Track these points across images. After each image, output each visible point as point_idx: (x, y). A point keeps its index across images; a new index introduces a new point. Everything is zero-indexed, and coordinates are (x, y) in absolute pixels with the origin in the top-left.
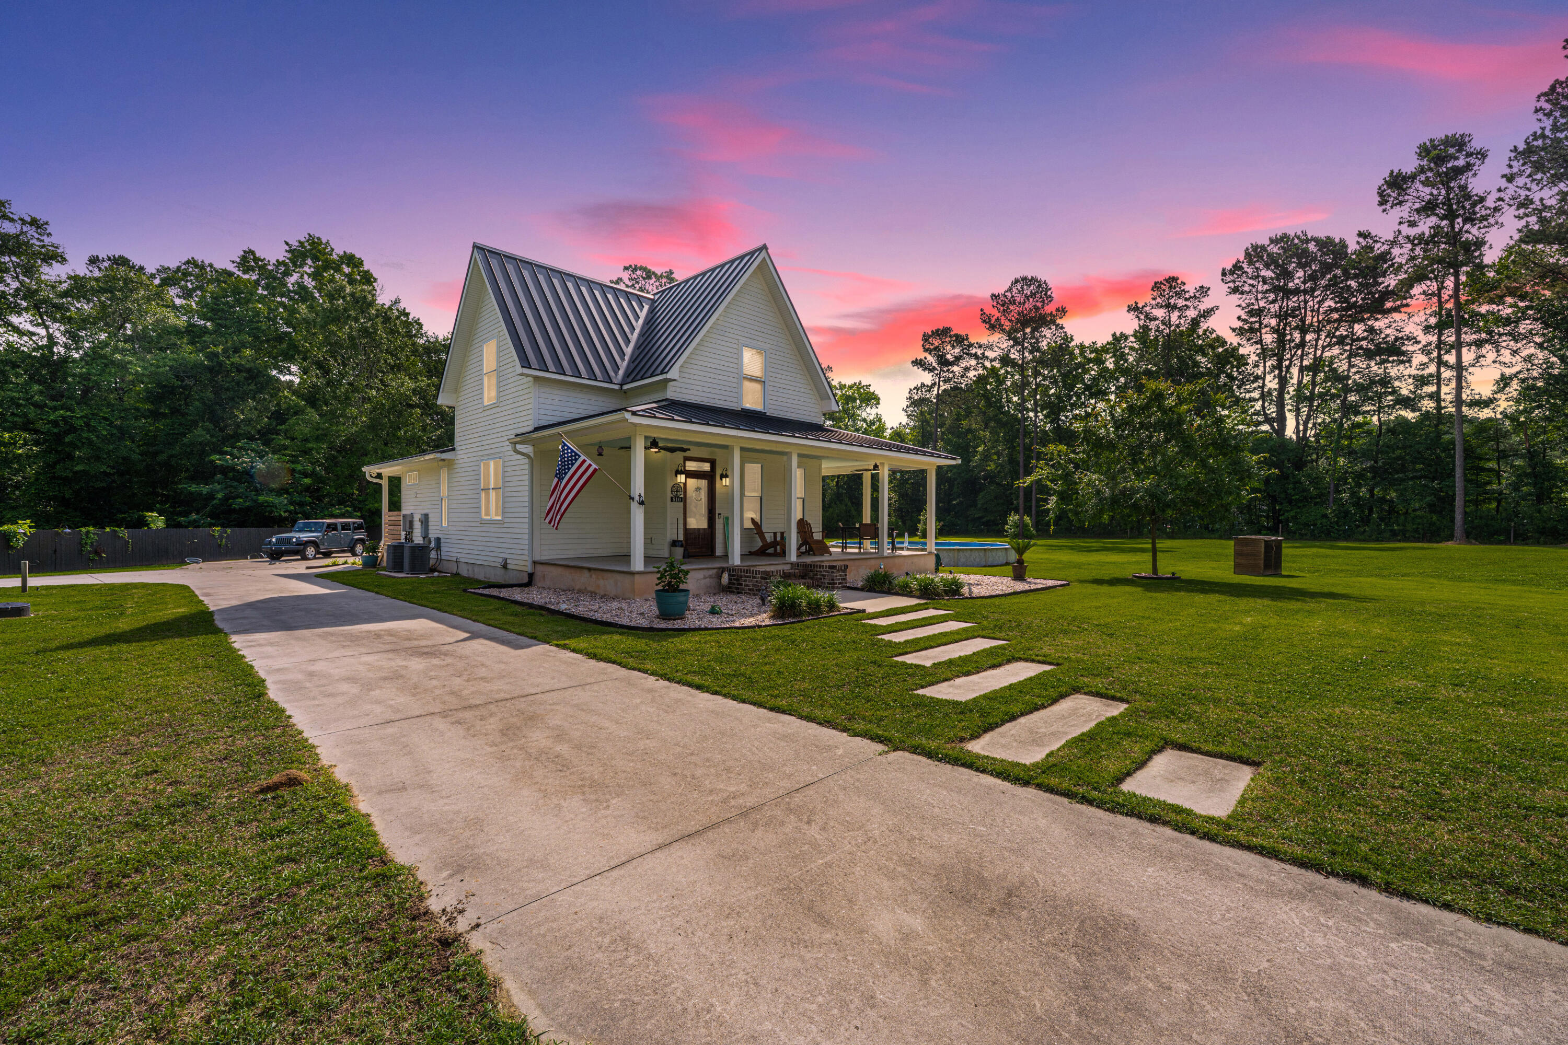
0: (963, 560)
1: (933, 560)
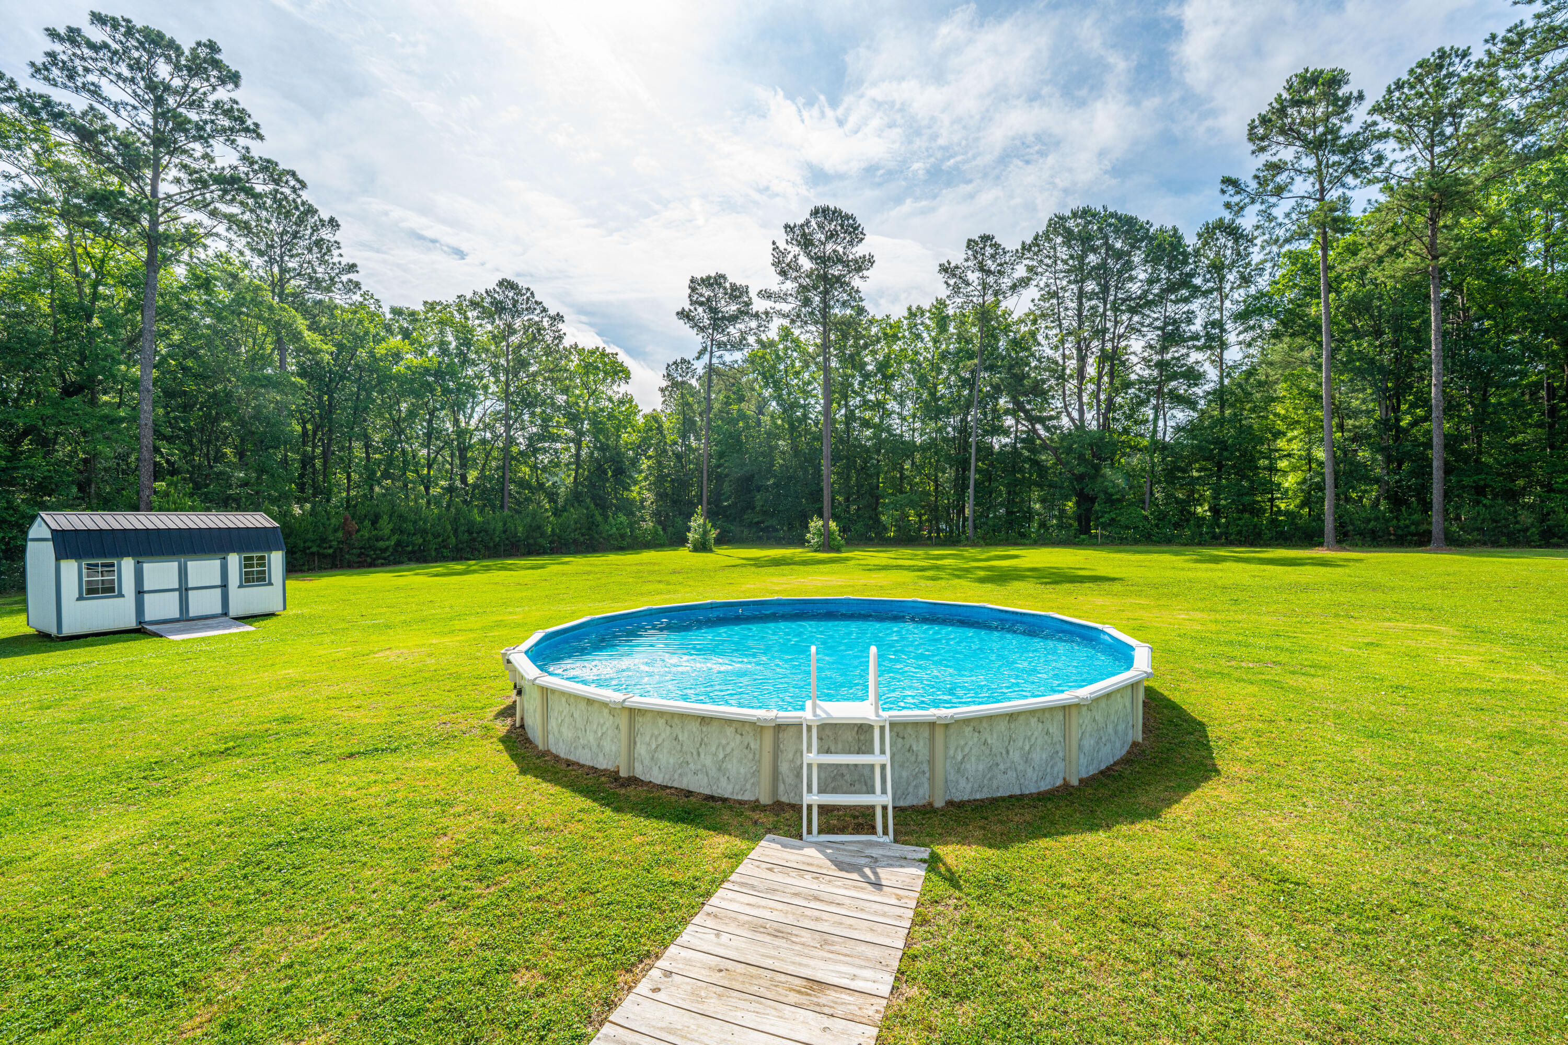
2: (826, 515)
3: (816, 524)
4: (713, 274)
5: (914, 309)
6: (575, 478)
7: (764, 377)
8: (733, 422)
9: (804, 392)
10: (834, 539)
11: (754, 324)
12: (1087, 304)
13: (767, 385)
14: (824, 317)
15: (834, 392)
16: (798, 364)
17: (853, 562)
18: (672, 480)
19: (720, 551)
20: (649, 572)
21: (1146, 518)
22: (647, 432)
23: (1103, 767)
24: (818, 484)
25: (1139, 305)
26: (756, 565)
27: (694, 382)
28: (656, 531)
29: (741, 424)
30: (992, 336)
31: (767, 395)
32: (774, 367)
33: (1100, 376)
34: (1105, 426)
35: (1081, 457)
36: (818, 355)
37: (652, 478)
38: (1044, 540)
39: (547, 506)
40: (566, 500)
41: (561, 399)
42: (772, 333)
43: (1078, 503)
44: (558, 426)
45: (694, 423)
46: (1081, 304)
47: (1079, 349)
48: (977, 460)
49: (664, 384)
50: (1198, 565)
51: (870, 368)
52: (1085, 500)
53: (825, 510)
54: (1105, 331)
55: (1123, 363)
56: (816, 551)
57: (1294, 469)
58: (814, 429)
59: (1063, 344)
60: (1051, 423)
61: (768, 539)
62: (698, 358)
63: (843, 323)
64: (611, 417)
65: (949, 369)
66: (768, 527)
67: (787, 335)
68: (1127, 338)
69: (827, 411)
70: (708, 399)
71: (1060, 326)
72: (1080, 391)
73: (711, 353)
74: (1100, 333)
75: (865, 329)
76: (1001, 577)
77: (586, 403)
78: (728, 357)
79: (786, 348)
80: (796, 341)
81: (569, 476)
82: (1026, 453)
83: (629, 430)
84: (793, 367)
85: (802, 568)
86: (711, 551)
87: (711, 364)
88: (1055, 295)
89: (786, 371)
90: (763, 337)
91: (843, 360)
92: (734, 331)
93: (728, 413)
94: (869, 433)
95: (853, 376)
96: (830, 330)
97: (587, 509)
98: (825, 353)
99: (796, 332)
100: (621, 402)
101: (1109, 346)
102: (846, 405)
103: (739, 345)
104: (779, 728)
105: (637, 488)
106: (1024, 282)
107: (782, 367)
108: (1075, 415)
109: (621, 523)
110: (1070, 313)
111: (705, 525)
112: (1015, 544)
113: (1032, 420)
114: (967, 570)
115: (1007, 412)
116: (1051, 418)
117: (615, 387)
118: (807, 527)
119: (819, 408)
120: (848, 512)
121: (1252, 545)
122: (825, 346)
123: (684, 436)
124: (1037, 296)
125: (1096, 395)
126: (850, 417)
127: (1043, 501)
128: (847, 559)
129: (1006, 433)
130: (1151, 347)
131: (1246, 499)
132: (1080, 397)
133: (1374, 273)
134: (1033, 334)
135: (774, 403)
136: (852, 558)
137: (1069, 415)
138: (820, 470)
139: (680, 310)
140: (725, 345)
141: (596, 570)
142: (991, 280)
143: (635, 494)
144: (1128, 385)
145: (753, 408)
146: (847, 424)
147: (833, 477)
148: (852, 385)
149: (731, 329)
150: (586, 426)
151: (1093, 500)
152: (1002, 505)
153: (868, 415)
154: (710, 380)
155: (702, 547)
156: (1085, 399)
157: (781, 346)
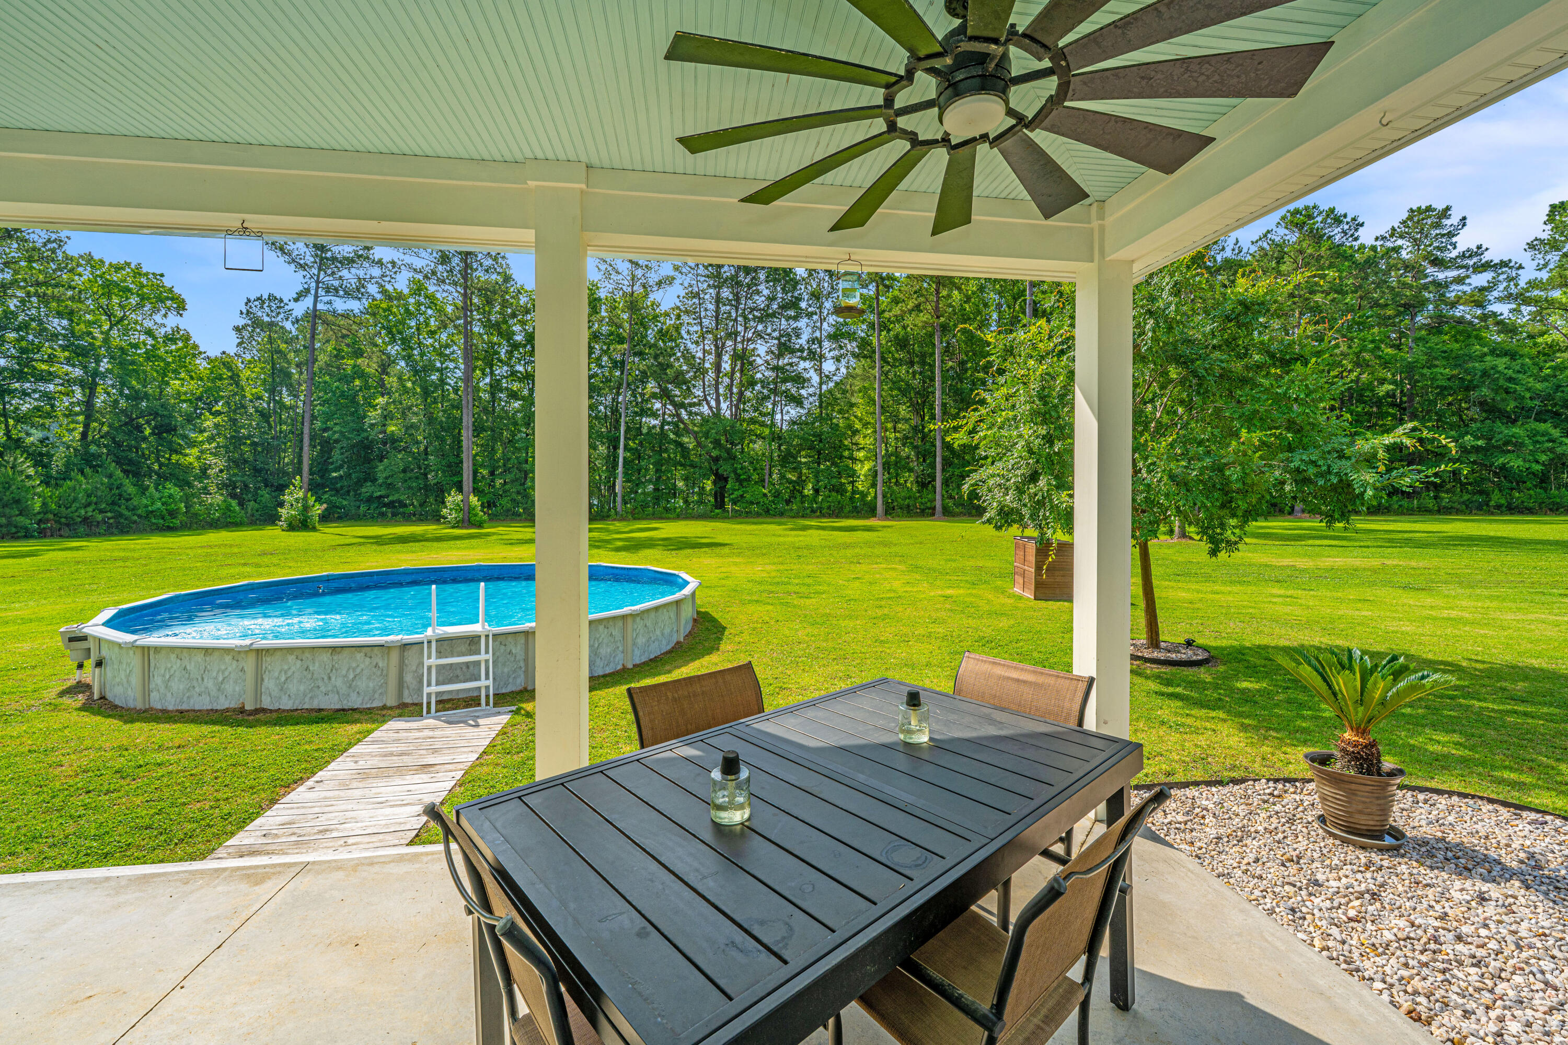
2: (465, 488)
3: (453, 498)
6: (84, 435)
7: (390, 332)
8: (346, 379)
9: (441, 354)
10: (476, 515)
11: (376, 272)
12: (723, 309)
13: (393, 341)
14: (465, 277)
15: (477, 359)
16: (433, 323)
17: (495, 537)
18: (254, 444)
19: (327, 530)
20: (224, 555)
21: (765, 495)
22: (213, 381)
23: (652, 656)
24: (458, 456)
25: (766, 316)
26: (377, 543)
27: (288, 325)
28: (228, 508)
29: (357, 382)
30: (642, 324)
31: (393, 352)
32: (402, 322)
33: (733, 372)
34: (736, 417)
35: (717, 443)
36: (458, 318)
37: (220, 440)
38: (685, 515)
39: (31, 471)
40: (68, 464)
41: (57, 324)
42: (402, 283)
43: (714, 483)
44: (51, 359)
45: (289, 375)
46: (718, 307)
47: (716, 346)
48: (626, 439)
49: (241, 322)
50: (793, 533)
51: (519, 338)
52: (721, 479)
53: (465, 484)
54: (736, 334)
55: (751, 363)
56: (453, 527)
57: (867, 458)
58: (452, 396)
59: (704, 338)
60: (694, 409)
61: (394, 515)
62: (296, 300)
63: (487, 290)
64: (151, 356)
65: (601, 349)
66: (393, 502)
67: (419, 290)
68: (754, 342)
69: (467, 378)
70: (311, 348)
71: (701, 323)
72: (717, 384)
73: (316, 297)
74: (733, 335)
75: (512, 297)
76: (635, 546)
77: (107, 333)
78: (341, 305)
79: (419, 304)
80: (432, 299)
81: (70, 431)
82: (672, 436)
83: (183, 375)
84: (427, 325)
85: (435, 544)
86: (314, 529)
87: (315, 309)
88: (697, 295)
89: (418, 329)
90: (389, 287)
91: (490, 326)
92: (349, 276)
93: (338, 368)
94: (517, 404)
95: (500, 345)
96: (472, 293)
97: (110, 476)
98: (466, 316)
99: (432, 289)
100: (170, 339)
101: (740, 346)
102: (492, 373)
103: (357, 292)
104: (405, 646)
105: (195, 451)
106: (670, 280)
107: (413, 323)
108: (713, 403)
109: (170, 496)
110: (709, 313)
111: (305, 498)
112: (661, 518)
113: (678, 406)
114: (608, 542)
115: (654, 396)
116: (694, 405)
117: (158, 318)
118: (443, 502)
119: (459, 374)
120: (494, 487)
121: (837, 517)
122: (466, 308)
123: (272, 391)
124: (682, 293)
125: (730, 387)
126: (495, 387)
127: (686, 479)
128: (488, 535)
129: (654, 415)
130: (772, 352)
131: (834, 481)
132: (717, 390)
133: (909, 320)
134: (677, 329)
135: (403, 363)
136: (494, 534)
137: (708, 403)
138: (460, 442)
140: (336, 290)
141: (136, 555)
142: (639, 273)
143: (191, 459)
144: (752, 383)
145: (375, 366)
146: (493, 395)
147: (476, 450)
148: (498, 353)
149: (344, 273)
150: (105, 365)
151: (726, 480)
152: (650, 481)
153: (515, 386)
154: (314, 328)
155: (302, 524)
156: (721, 391)
157: (412, 300)
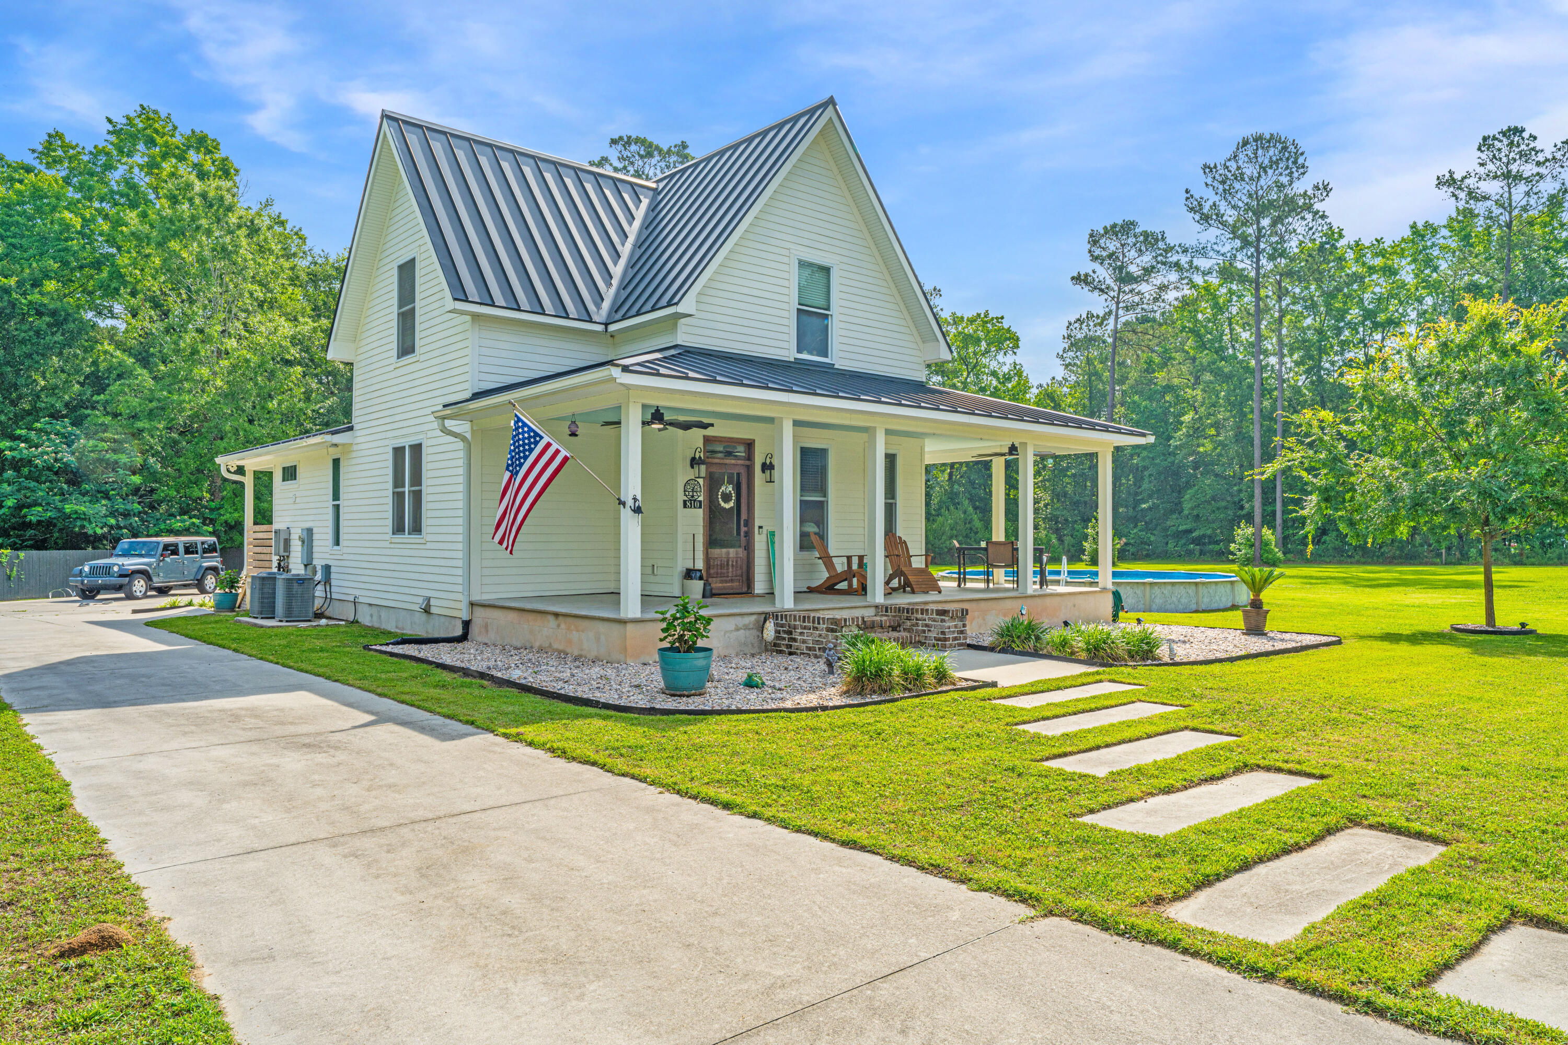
0: (1159, 601)
1: (1109, 600)
2: (1257, 520)
3: (1244, 531)
4: (1120, 222)
5: (1420, 225)
7: (1197, 335)
8: (1156, 395)
13: (1201, 344)
29: (1167, 398)
40: (940, 501)
49: (1064, 347)
66: (1200, 538)
73: (1117, 319)
79: (1230, 293)
89: (1231, 324)
100: (1009, 376)
117: (1000, 359)
118: (1233, 536)
139: (1075, 275)
145: (1187, 375)
157: (1222, 291)
